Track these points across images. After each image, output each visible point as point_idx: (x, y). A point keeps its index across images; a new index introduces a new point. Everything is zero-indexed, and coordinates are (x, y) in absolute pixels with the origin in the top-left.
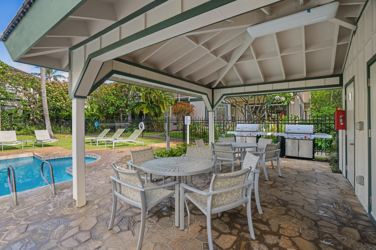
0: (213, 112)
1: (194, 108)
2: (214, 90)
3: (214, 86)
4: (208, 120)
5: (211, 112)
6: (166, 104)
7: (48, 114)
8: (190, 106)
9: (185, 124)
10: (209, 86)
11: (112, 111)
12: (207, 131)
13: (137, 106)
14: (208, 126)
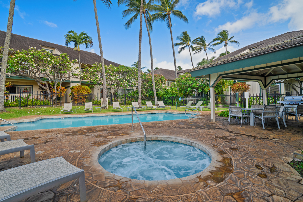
0: (266, 90)
1: (249, 86)
2: (266, 77)
3: (266, 75)
4: (262, 95)
5: (264, 90)
6: (227, 84)
7: (156, 93)
8: (246, 85)
9: (245, 97)
10: (263, 75)
11: (189, 90)
12: (262, 103)
13: (206, 87)
14: (262, 100)
